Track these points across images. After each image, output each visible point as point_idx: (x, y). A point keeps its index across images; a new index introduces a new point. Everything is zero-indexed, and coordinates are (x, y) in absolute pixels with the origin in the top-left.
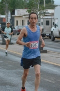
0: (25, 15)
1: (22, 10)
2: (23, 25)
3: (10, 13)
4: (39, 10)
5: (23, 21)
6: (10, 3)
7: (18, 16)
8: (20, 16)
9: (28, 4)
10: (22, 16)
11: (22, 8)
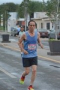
0: (44, 18)
1: (40, 13)
2: (42, 28)
3: (29, 16)
4: (58, 13)
5: (42, 24)
6: (29, 7)
7: (37, 20)
8: (39, 20)
9: (47, 7)
10: (41, 19)
11: (41, 11)
